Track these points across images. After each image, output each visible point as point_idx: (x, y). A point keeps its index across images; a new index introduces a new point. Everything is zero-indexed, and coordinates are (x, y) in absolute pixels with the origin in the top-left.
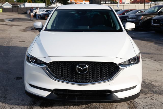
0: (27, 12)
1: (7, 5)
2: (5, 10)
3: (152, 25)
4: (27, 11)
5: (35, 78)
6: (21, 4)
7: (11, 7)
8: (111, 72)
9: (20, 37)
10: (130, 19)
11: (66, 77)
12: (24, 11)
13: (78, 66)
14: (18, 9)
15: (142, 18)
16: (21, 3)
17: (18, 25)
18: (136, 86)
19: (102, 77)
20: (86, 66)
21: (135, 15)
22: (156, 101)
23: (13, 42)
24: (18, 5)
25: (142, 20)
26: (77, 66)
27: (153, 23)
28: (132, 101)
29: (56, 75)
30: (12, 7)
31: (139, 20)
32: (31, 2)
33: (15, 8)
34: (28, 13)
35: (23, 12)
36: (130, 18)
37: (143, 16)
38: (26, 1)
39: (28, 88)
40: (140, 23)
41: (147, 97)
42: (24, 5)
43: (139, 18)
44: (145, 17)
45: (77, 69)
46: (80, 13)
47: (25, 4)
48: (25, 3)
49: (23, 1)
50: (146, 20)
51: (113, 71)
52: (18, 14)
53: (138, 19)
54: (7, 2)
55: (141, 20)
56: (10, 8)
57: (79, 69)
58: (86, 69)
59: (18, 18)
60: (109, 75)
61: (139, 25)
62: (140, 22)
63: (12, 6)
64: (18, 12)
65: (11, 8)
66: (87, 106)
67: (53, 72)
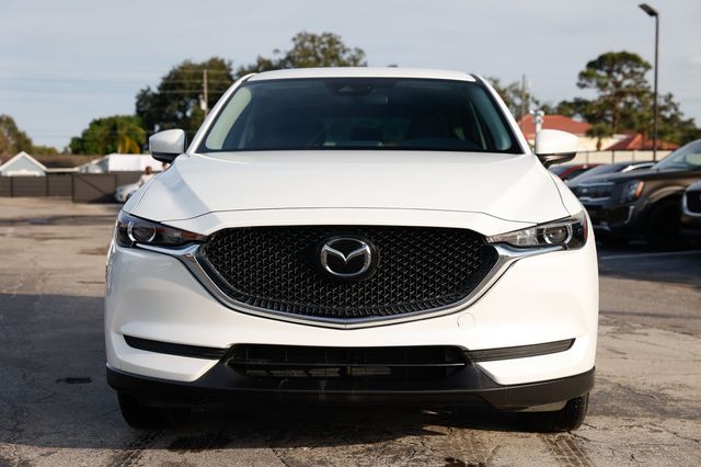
0: (115, 192)
1: (23, 168)
2: (12, 186)
3: (683, 219)
4: (118, 189)
5: (151, 306)
6: (89, 161)
7: (44, 174)
8: (464, 274)
9: (80, 270)
10: (586, 195)
11: (280, 296)
12: (100, 190)
13: (331, 246)
14: (73, 181)
15: (640, 189)
16: (91, 157)
17: (76, 235)
18: (573, 340)
19: (426, 295)
20: (360, 246)
21: (609, 180)
22: (671, 436)
23: (50, 283)
24: (73, 167)
25: (640, 200)
26: (326, 247)
27: (691, 208)
28: (566, 434)
29: (241, 287)
30: (47, 173)
31: (627, 201)
32: (138, 149)
33: (62, 178)
34: (119, 199)
35: (99, 195)
36: (585, 191)
37: (642, 184)
38: (110, 147)
39: (120, 357)
40: (630, 213)
41: (631, 427)
42: (103, 164)
43: (625, 190)
44: (651, 185)
45: (324, 260)
46: (345, 89)
47: (107, 160)
48: (107, 157)
49: (99, 149)
50: (657, 199)
51: (471, 268)
52: (75, 201)
53: (623, 196)
54: (23, 154)
55: (635, 198)
56: (35, 177)
57: (333, 260)
58: (362, 257)
59: (73, 217)
60: (458, 288)
61: (626, 222)
62: (632, 207)
63: (44, 168)
64: (73, 195)
65: (40, 177)
66: (370, 446)
67: (227, 278)
